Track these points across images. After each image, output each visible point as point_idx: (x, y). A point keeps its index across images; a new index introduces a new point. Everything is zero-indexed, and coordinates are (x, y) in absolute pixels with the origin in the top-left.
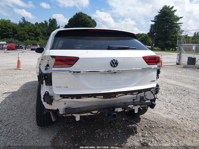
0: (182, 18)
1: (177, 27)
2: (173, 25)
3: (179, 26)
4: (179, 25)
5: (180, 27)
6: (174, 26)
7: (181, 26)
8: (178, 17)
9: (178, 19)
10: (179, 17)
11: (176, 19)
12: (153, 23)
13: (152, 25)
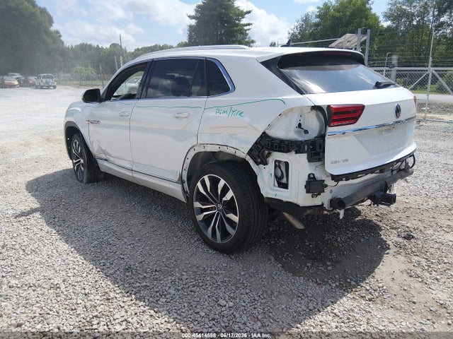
0: (249, 12)
1: (242, 33)
2: (235, 28)
3: (246, 30)
4: (246, 28)
5: (247, 32)
6: (236, 31)
7: (249, 30)
8: (242, 12)
9: (242, 14)
10: (245, 11)
11: (239, 15)
12: (193, 22)
13: (190, 26)
